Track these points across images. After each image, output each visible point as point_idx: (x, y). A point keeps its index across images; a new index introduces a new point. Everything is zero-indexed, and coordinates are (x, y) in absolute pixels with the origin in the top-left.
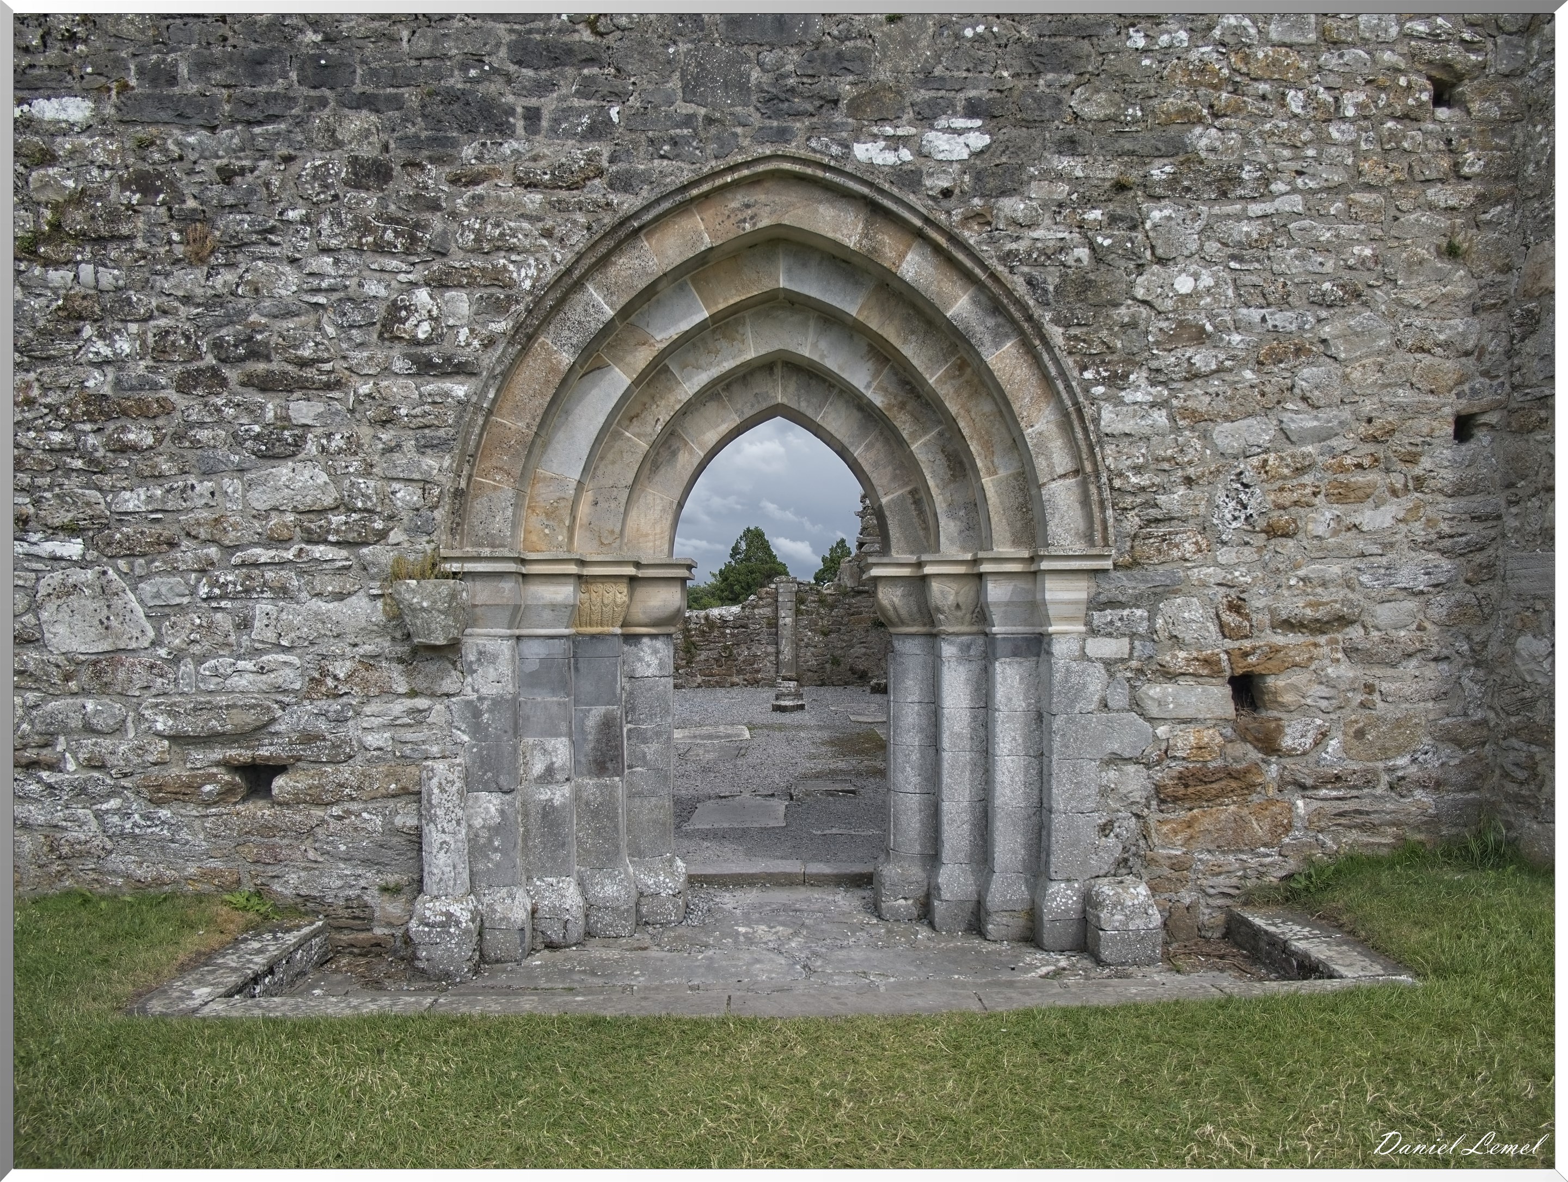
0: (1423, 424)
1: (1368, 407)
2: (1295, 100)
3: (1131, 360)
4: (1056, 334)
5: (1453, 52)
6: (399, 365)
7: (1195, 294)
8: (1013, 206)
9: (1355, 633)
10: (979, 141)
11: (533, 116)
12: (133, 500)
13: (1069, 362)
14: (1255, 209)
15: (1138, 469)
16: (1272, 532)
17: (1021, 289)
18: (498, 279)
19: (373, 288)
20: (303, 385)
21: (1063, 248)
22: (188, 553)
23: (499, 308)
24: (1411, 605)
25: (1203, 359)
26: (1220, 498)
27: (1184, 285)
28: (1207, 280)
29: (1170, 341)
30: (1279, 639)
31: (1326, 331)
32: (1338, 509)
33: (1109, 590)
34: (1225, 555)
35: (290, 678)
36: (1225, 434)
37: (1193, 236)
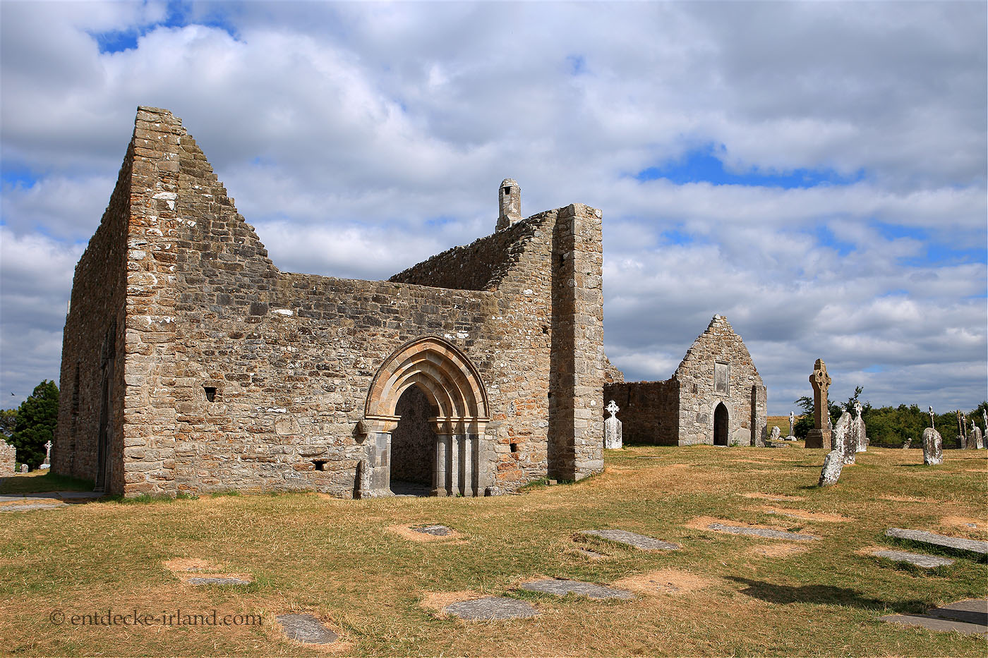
0: (543, 394)
1: (533, 390)
2: (520, 331)
3: (493, 380)
4: (480, 373)
5: (546, 324)
6: (357, 373)
7: (503, 368)
8: (472, 348)
9: (532, 435)
10: (467, 335)
11: (385, 323)
12: (298, 400)
13: (482, 379)
14: (514, 351)
15: (494, 401)
16: (517, 414)
17: (473, 363)
18: (377, 356)
19: (352, 356)
20: (337, 376)
21: (481, 357)
22: (310, 412)
23: (377, 362)
24: (542, 430)
25: (505, 380)
26: (508, 407)
27: (502, 365)
28: (506, 365)
29: (499, 376)
30: (519, 436)
31: (526, 375)
32: (528, 410)
33: (489, 425)
34: (509, 419)
35: (331, 441)
36: (509, 395)
37: (503, 356)
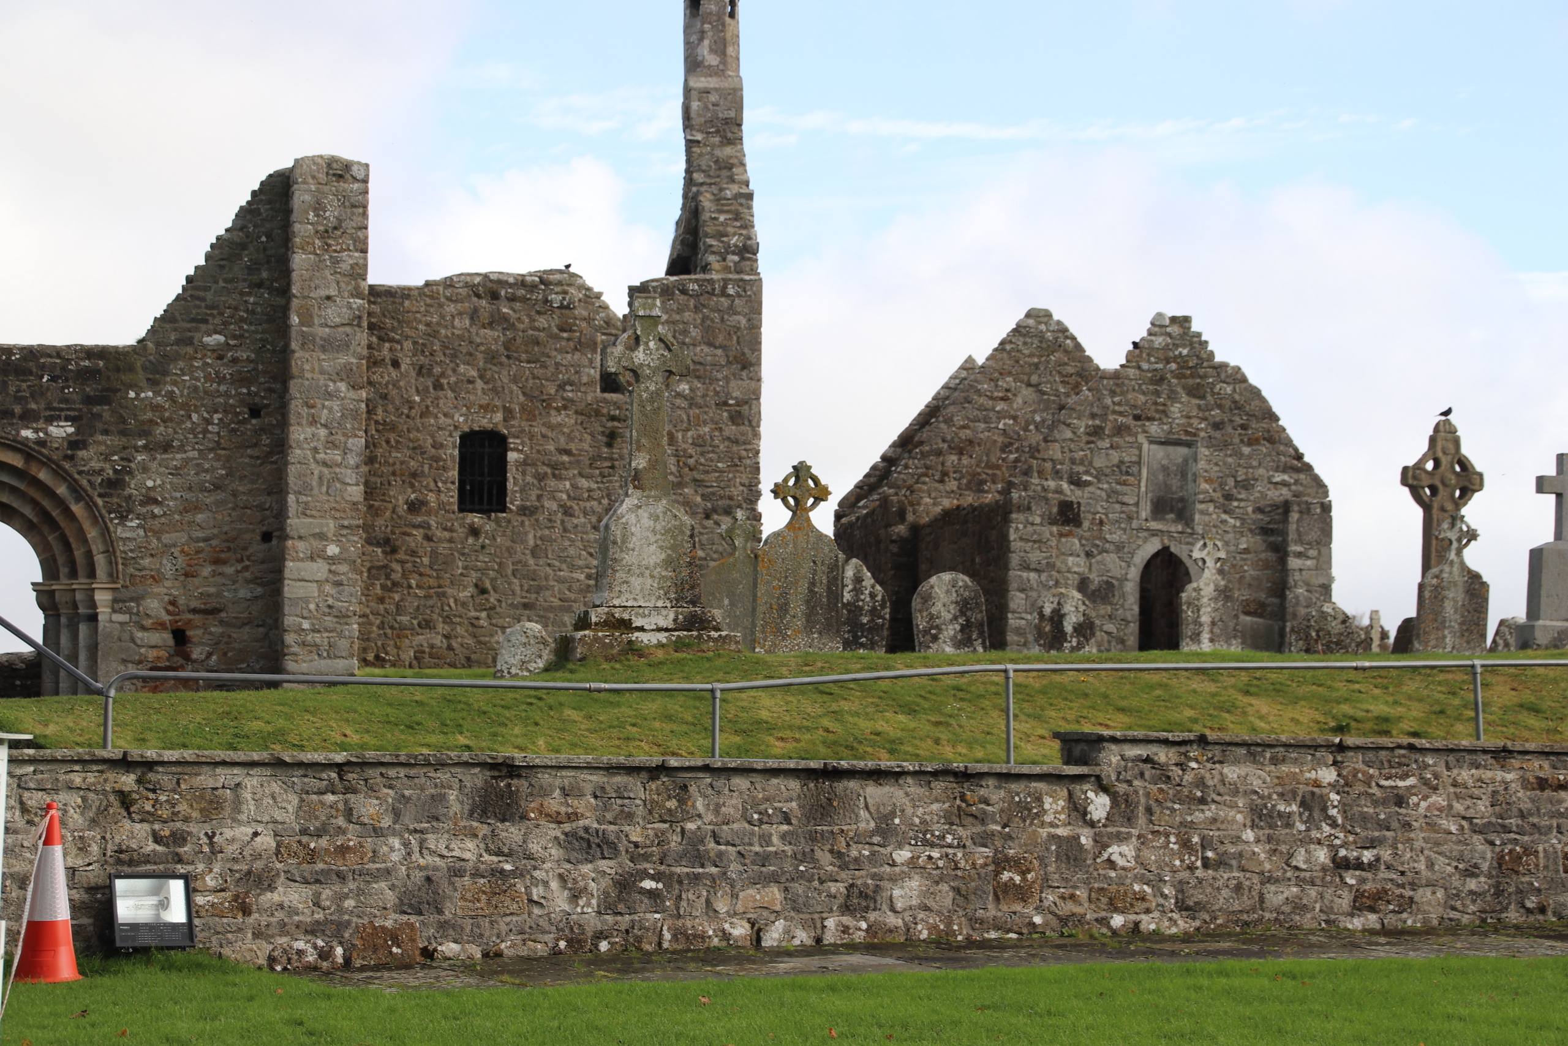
1: (225, 529)
2: (195, 417)
3: (130, 511)
4: (100, 501)
5: (257, 400)
7: (153, 488)
8: (82, 454)
9: (223, 615)
10: (71, 430)
13: (104, 512)
14: (178, 456)
15: (131, 551)
16: (186, 575)
17: (85, 483)
21: (102, 470)
24: (246, 604)
25: (157, 511)
26: (165, 562)
27: (150, 483)
28: (159, 482)
29: (143, 504)
30: (190, 616)
31: (208, 501)
32: (213, 567)
33: (121, 596)
34: (168, 584)
36: (166, 538)
37: (154, 465)
